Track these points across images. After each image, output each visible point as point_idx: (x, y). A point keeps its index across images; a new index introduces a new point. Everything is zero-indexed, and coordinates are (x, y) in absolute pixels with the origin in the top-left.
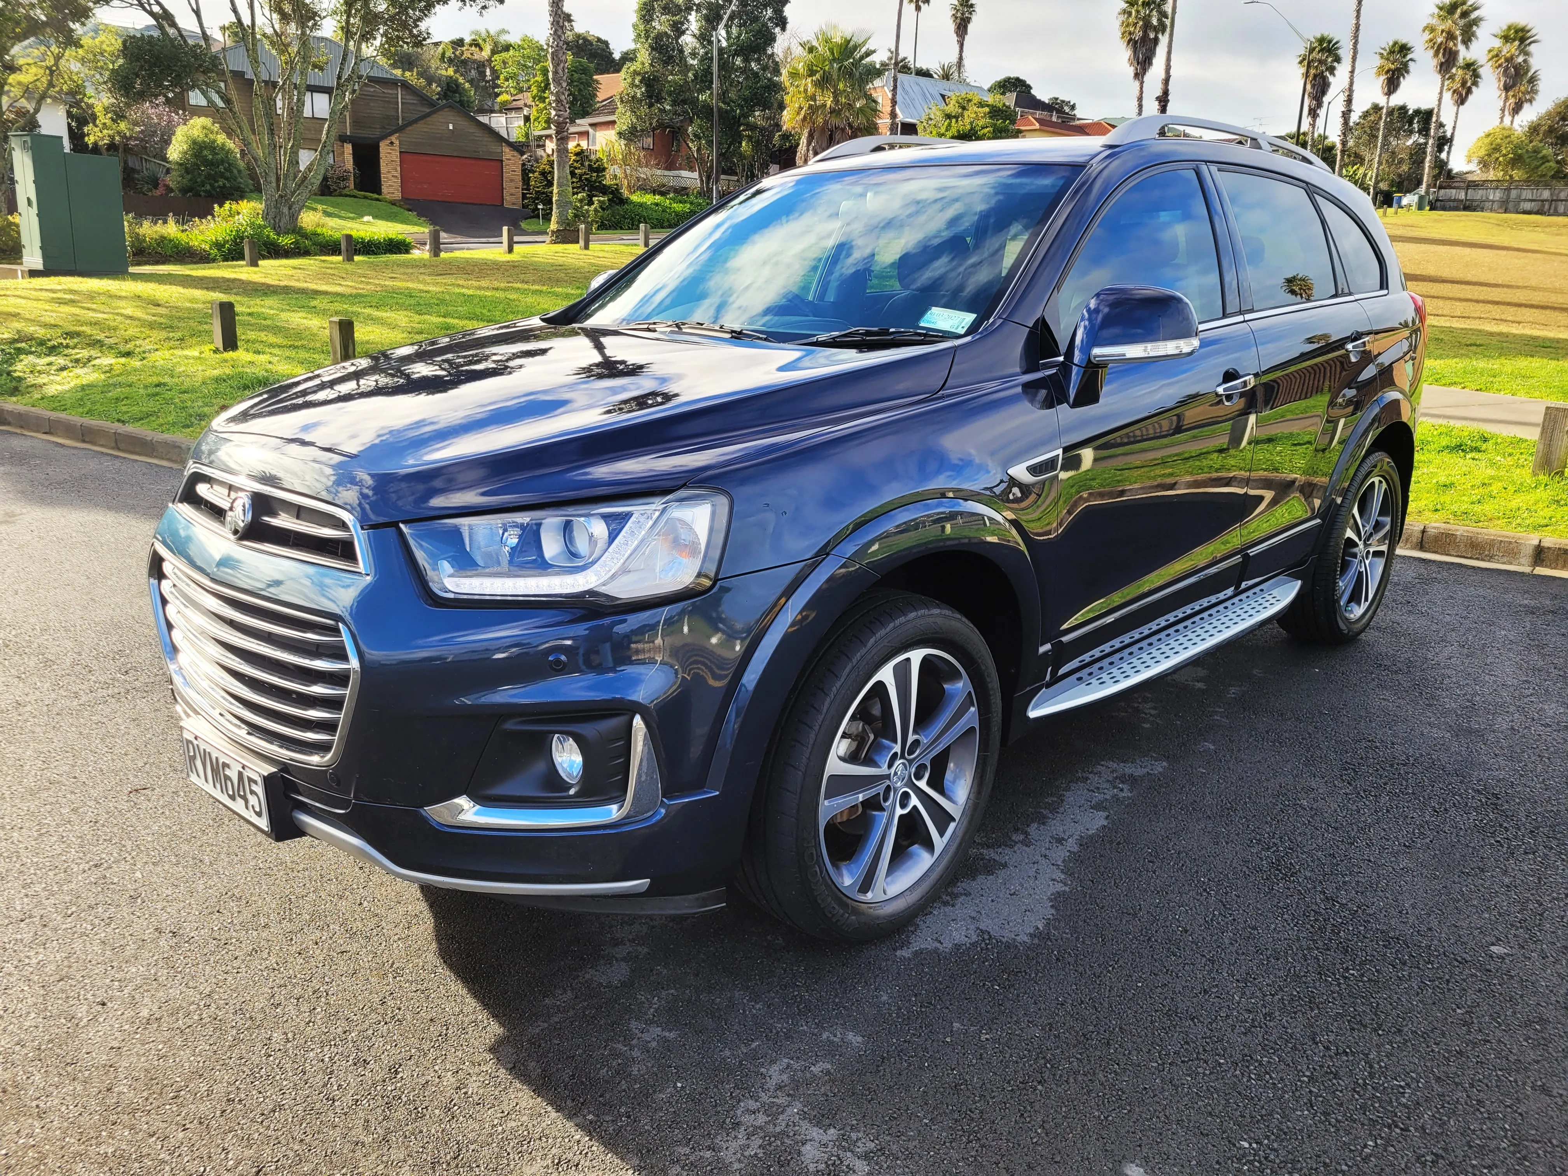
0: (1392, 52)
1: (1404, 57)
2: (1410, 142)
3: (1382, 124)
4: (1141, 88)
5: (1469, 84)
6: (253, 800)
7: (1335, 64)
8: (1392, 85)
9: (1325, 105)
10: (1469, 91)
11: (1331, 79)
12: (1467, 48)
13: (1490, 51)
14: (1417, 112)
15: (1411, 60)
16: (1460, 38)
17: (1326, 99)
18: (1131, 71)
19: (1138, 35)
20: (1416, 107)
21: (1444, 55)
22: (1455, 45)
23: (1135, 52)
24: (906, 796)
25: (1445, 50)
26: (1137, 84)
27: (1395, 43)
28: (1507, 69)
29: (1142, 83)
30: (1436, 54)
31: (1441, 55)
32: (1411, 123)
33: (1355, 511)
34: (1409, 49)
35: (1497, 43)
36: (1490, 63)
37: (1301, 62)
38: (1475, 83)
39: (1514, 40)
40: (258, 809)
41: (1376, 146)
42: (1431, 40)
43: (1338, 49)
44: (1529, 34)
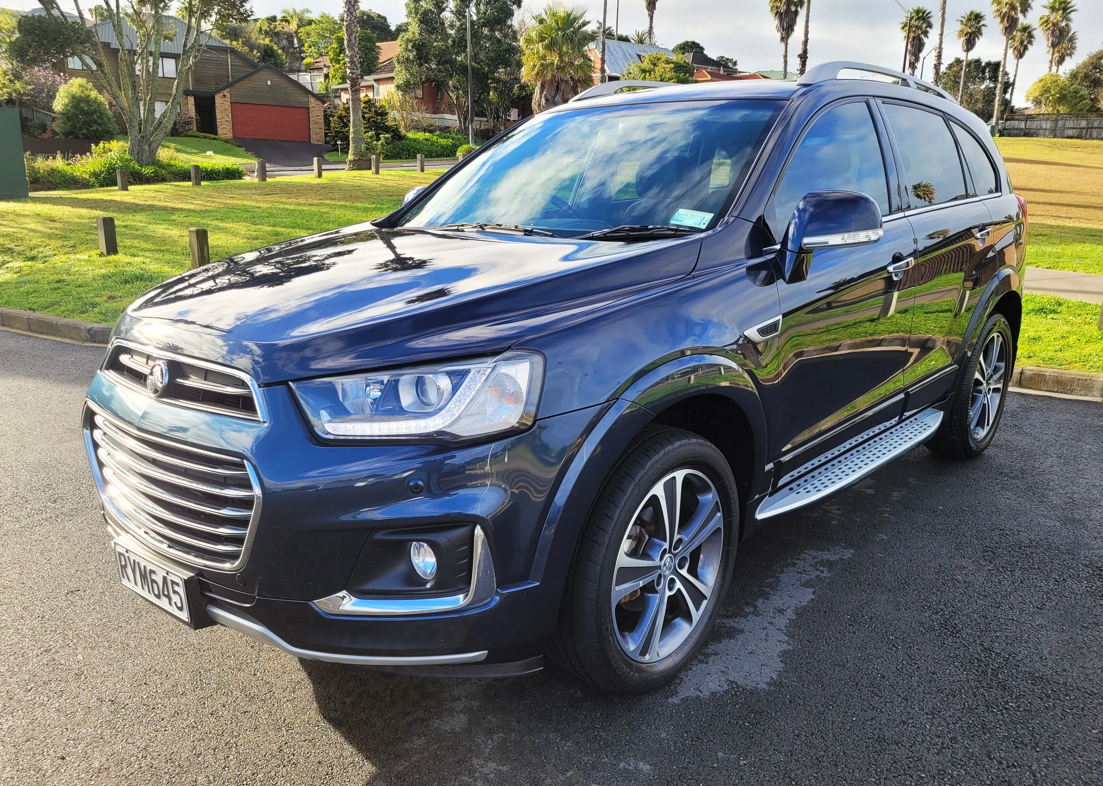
0: (969, 20)
1: (978, 23)
2: (983, 87)
3: (963, 73)
4: (786, 48)
5: (1025, 43)
6: (175, 598)
7: (928, 29)
8: (970, 44)
9: (921, 59)
10: (1026, 48)
11: (925, 40)
12: (1025, 16)
13: (1041, 18)
14: (988, 64)
15: (983, 25)
16: (1019, 9)
17: (922, 55)
18: (778, 35)
19: (783, 9)
20: (987, 61)
21: (1008, 21)
22: (1016, 14)
23: (781, 20)
24: (672, 581)
25: (1008, 17)
26: (783, 45)
27: (972, 13)
28: (1053, 31)
29: (787, 44)
30: (1002, 21)
31: (1005, 21)
32: (984, 73)
33: (981, 359)
34: (982, 17)
35: (1047, 12)
36: (1042, 27)
37: (903, 28)
38: (1030, 42)
39: (1058, 10)
40: (179, 605)
41: (959, 89)
42: (998, 11)
43: (930, 17)
44: (1069, 5)
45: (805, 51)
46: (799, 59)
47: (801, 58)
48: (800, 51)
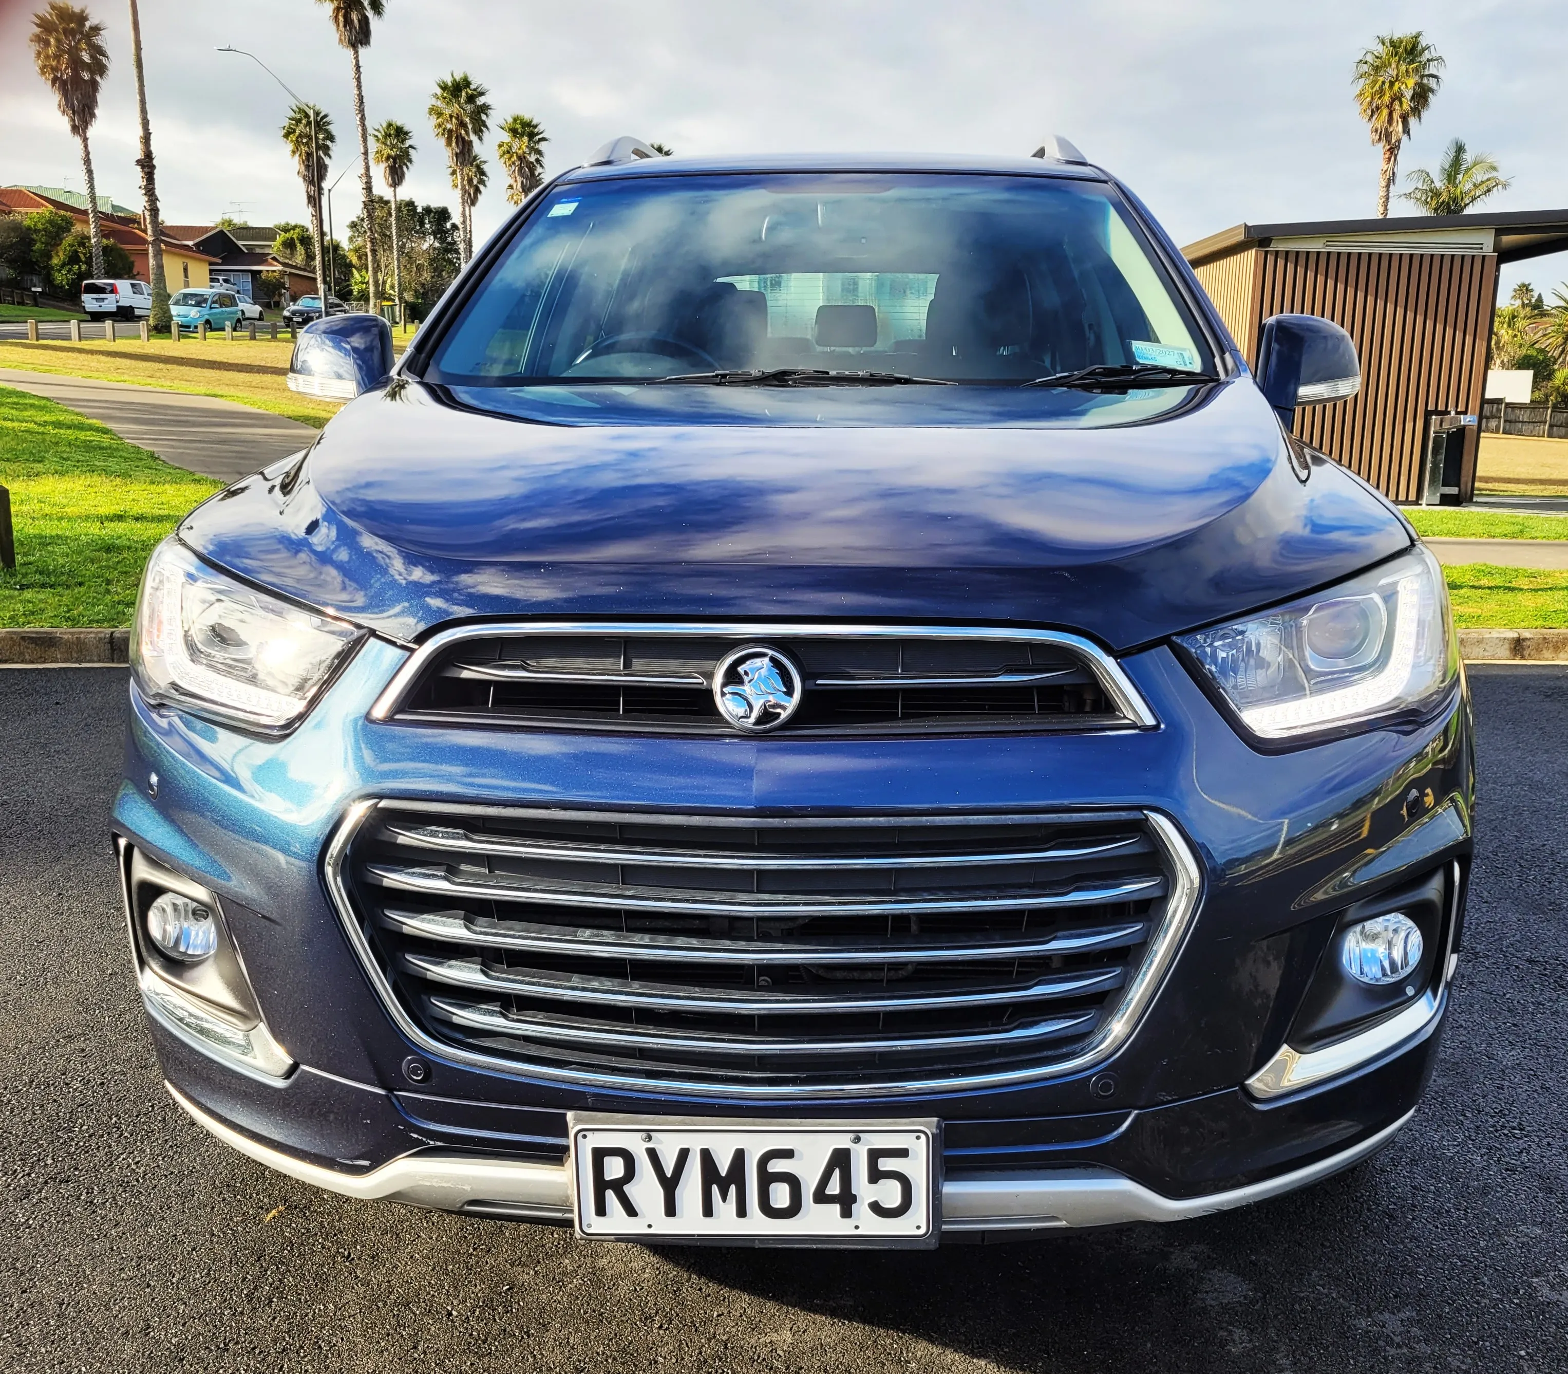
0: (387, 135)
1: (403, 141)
2: (425, 246)
3: (393, 220)
4: (86, 146)
5: (475, 182)
7: (328, 143)
8: (396, 176)
9: (326, 192)
10: (477, 190)
11: (327, 160)
12: (480, 139)
13: (500, 146)
14: (428, 210)
15: (411, 146)
16: (470, 126)
17: (326, 185)
18: (63, 123)
19: (67, 74)
20: (425, 205)
21: (457, 143)
22: (467, 133)
23: (65, 94)
25: (457, 138)
26: (78, 140)
27: (390, 125)
28: (521, 169)
29: (85, 140)
30: (449, 143)
31: (454, 144)
32: (422, 224)
34: (406, 133)
35: (506, 137)
36: (503, 160)
37: (286, 136)
38: (482, 182)
39: (522, 135)
41: (391, 247)
42: (440, 126)
43: (329, 123)
44: (536, 130)
45: (148, 155)
46: (139, 168)
47: (143, 167)
48: (139, 154)
